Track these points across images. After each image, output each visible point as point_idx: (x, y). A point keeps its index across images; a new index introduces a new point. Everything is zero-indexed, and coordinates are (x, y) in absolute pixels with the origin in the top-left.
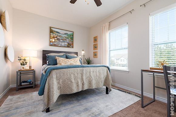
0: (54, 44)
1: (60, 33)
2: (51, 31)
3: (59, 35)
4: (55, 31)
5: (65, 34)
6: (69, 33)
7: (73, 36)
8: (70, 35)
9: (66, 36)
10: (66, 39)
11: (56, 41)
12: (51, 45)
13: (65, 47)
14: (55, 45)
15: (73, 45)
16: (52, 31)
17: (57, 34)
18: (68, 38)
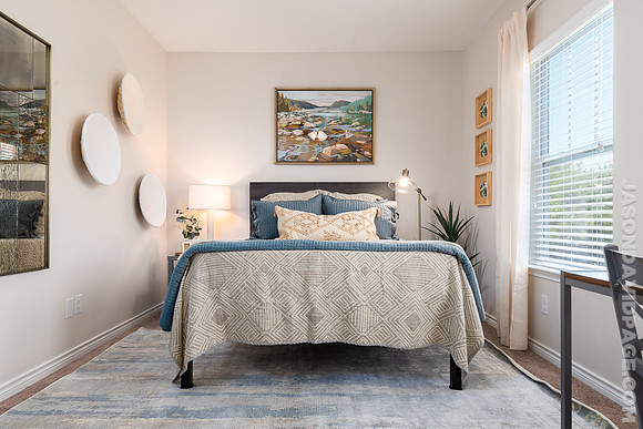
0: (292, 153)
1: (312, 107)
2: (281, 105)
3: (310, 112)
4: (293, 102)
5: (337, 105)
6: (352, 98)
7: (371, 107)
8: (360, 108)
9: (339, 113)
10: (338, 127)
11: (298, 142)
12: (279, 161)
13: (335, 161)
14: (296, 160)
15: (372, 152)
16: (283, 104)
17: (303, 110)
18: (348, 122)
